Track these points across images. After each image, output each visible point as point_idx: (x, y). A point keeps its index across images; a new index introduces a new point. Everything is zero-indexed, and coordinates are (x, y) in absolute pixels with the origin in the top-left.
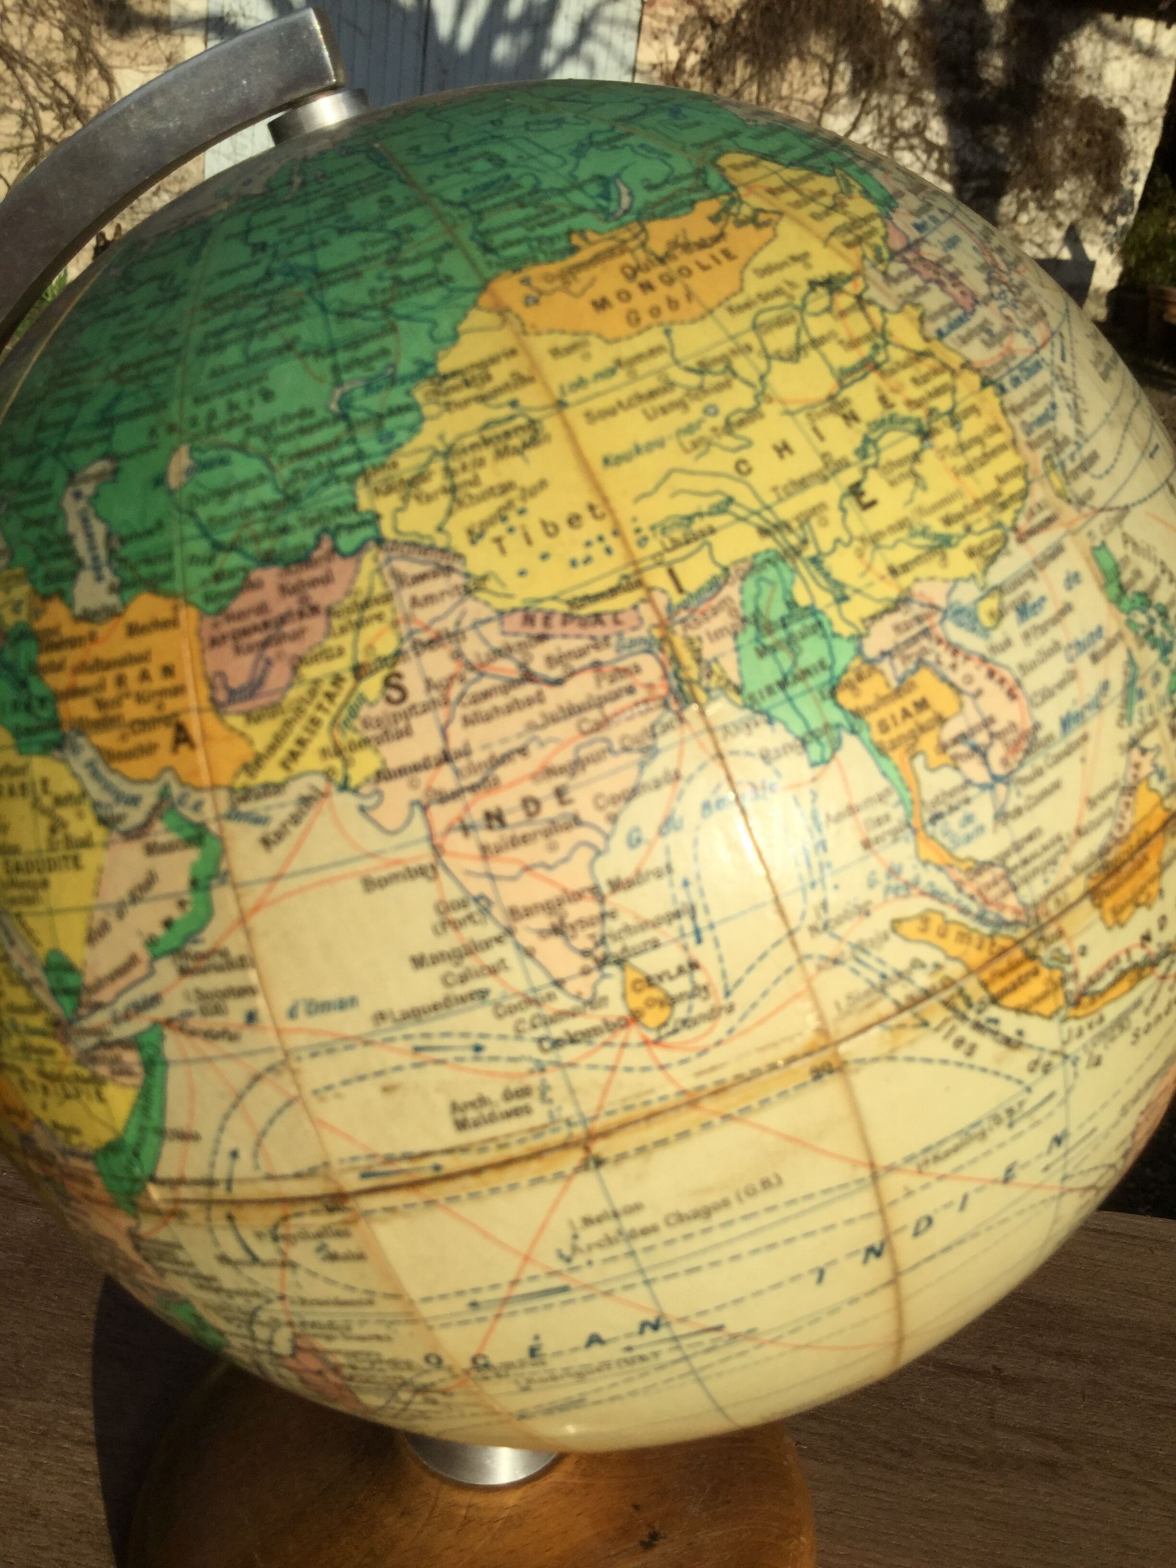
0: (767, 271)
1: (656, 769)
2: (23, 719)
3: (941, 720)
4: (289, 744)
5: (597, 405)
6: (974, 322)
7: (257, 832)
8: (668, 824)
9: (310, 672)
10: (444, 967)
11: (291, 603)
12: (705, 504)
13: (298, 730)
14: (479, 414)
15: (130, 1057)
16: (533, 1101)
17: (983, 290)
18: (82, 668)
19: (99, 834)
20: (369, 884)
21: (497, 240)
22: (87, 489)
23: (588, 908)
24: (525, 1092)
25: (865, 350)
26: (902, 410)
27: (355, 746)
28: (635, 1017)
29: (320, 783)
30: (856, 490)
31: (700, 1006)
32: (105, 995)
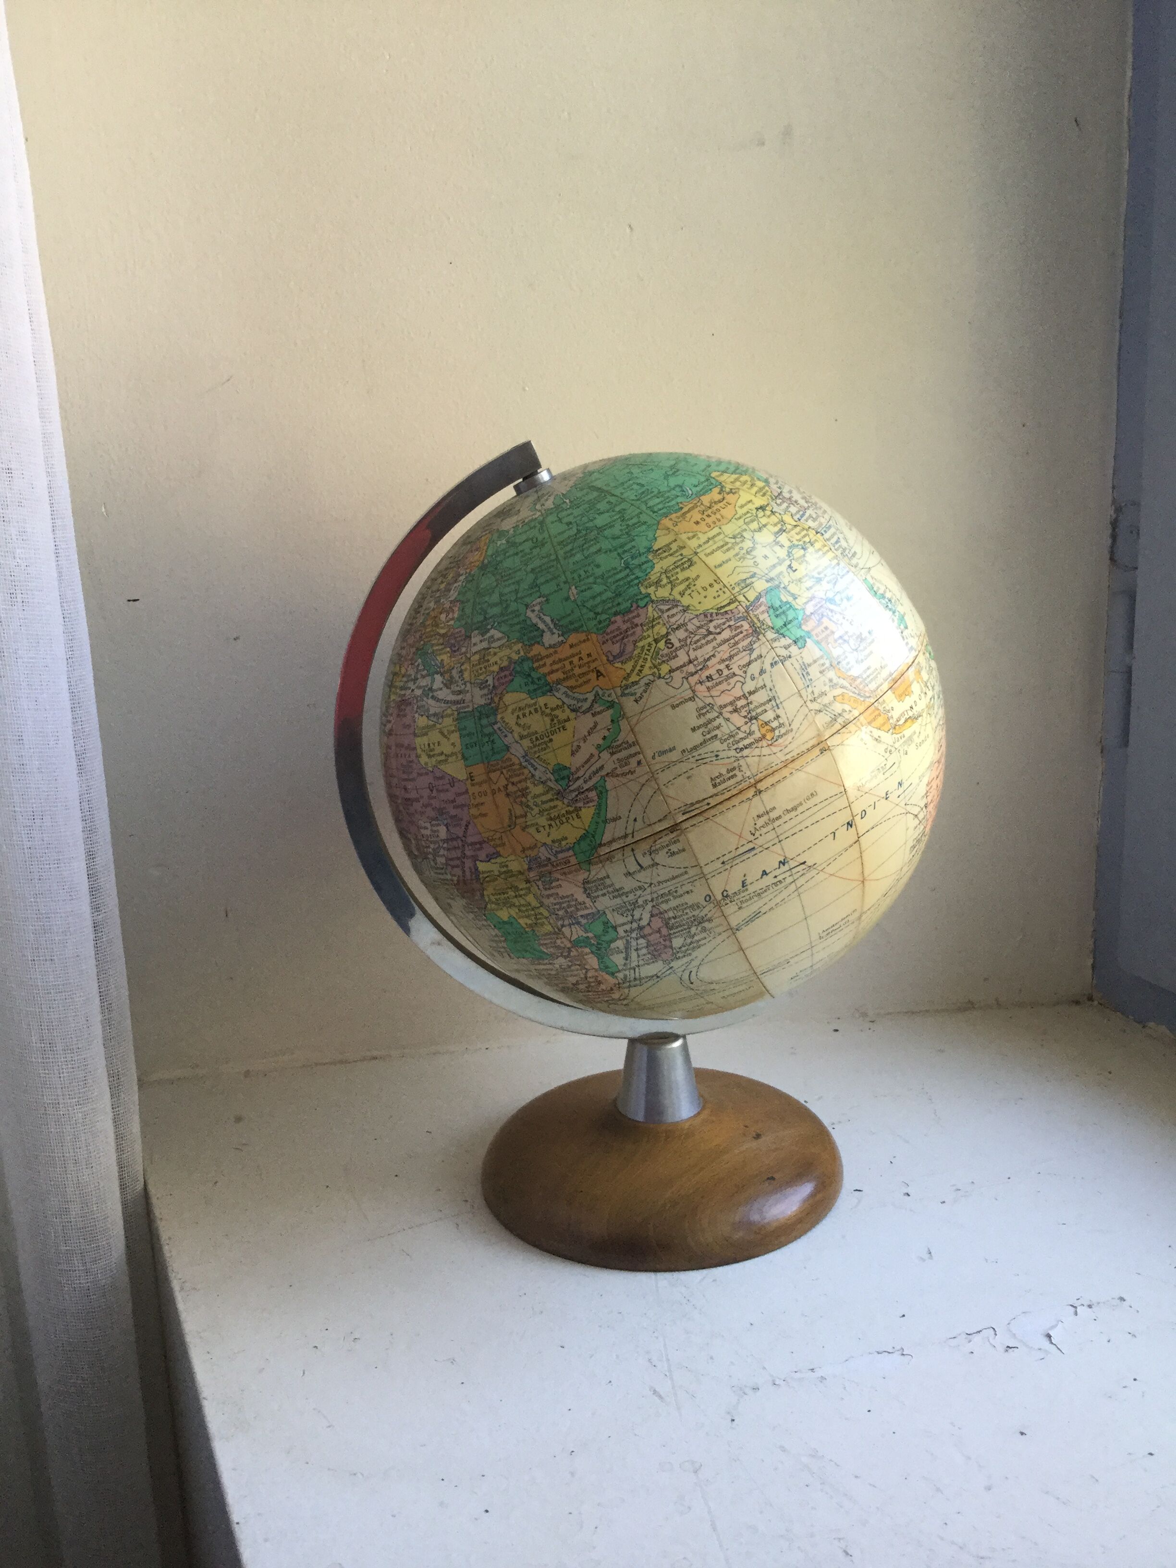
0: (742, 507)
1: (754, 655)
2: (532, 687)
3: (833, 632)
4: (638, 668)
5: (708, 551)
6: (807, 515)
7: (633, 698)
8: (762, 672)
9: (640, 644)
10: (701, 730)
11: (628, 625)
12: (748, 575)
13: (640, 663)
14: (671, 560)
15: (593, 794)
16: (736, 772)
17: (806, 505)
18: (554, 663)
19: (572, 715)
20: (674, 707)
21: (656, 509)
22: (537, 608)
23: (743, 702)
24: (734, 769)
25: (779, 526)
26: (796, 543)
27: (660, 664)
28: (764, 737)
29: (651, 678)
30: (790, 566)
31: (783, 730)
32: (580, 773)
